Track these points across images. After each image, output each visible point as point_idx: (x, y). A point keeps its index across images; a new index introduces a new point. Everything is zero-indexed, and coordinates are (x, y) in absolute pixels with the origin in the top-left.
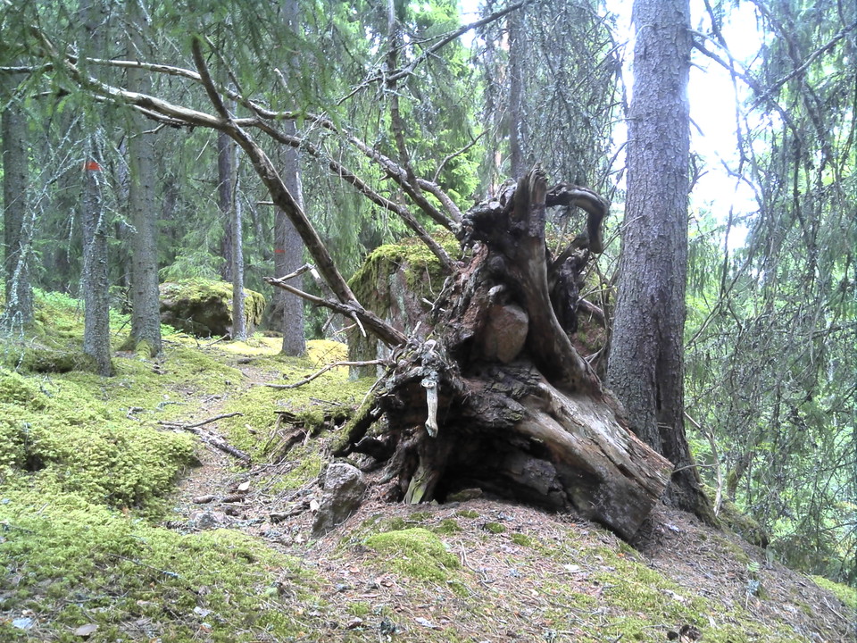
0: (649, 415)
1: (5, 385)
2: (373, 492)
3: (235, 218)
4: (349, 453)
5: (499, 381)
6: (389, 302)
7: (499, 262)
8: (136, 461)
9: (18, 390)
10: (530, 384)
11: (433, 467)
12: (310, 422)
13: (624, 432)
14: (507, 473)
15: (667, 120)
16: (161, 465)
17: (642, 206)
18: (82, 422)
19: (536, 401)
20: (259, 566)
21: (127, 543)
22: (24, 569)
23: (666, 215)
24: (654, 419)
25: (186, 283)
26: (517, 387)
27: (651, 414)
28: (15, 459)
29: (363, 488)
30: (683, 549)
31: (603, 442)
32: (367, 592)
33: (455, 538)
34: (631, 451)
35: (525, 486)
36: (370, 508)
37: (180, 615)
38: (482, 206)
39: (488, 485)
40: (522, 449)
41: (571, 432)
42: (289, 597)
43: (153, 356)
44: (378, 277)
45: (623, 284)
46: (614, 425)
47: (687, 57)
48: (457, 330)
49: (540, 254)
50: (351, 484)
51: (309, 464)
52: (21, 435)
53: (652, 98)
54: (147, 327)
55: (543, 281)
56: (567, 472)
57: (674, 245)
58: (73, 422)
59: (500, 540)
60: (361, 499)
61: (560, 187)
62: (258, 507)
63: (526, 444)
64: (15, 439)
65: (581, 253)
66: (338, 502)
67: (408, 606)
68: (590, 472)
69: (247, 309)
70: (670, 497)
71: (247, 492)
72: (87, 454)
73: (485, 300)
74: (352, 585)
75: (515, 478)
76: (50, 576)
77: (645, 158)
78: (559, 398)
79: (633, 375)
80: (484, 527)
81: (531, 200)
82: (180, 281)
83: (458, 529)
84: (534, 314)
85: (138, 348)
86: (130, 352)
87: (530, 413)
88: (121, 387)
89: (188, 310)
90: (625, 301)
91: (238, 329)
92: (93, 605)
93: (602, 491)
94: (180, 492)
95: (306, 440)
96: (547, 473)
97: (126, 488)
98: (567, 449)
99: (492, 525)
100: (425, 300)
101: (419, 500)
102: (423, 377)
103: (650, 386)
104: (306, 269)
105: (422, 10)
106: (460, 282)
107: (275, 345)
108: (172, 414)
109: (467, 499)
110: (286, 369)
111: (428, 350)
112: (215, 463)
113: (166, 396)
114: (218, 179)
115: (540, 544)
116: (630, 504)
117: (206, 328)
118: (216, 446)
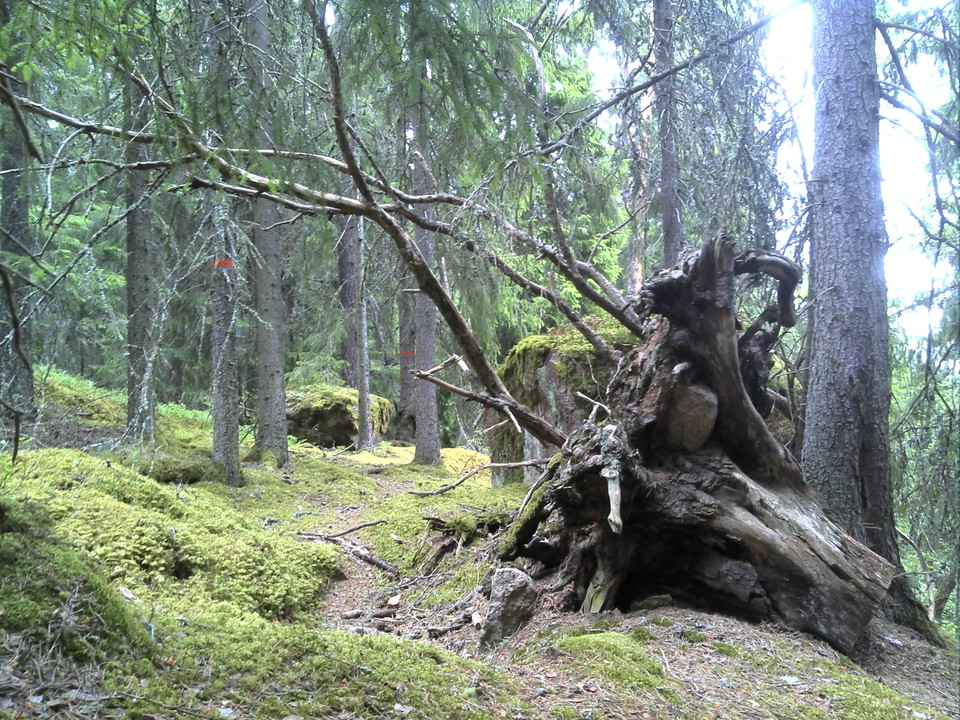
0: (853, 513)
1: (142, 492)
2: (545, 600)
3: (361, 318)
4: (516, 556)
5: (686, 472)
6: (537, 398)
7: (684, 337)
8: (284, 570)
9: (156, 496)
10: (722, 474)
11: (614, 571)
12: (461, 529)
13: (835, 528)
14: (699, 578)
15: (856, 180)
16: (306, 577)
17: (833, 276)
18: (221, 531)
19: (730, 493)
20: (448, 666)
21: (308, 640)
22: (211, 661)
23: (862, 285)
24: (860, 519)
25: (308, 390)
26: (707, 478)
27: (857, 512)
28: (164, 565)
29: (534, 596)
30: (910, 665)
31: (812, 540)
32: (570, 697)
33: (650, 647)
34: (844, 549)
35: (721, 592)
36: (544, 618)
37: (382, 711)
38: (663, 276)
39: (678, 591)
40: (716, 548)
41: (773, 528)
42: (487, 699)
43: (280, 466)
44: (524, 371)
45: (815, 365)
46: (823, 520)
47: (876, 111)
48: (636, 415)
49: (730, 326)
50: (520, 591)
51: (464, 574)
52: (170, 540)
53: (839, 157)
54: (274, 435)
55: (733, 356)
56: (771, 574)
57: (873, 318)
58: (212, 531)
59: (701, 649)
60: (533, 609)
61: (748, 253)
62: (411, 623)
63: (721, 543)
64: (164, 543)
65: (768, 327)
66: (507, 612)
67: (619, 712)
68: (797, 573)
69: (373, 416)
70: (883, 610)
71: (397, 606)
72: (234, 561)
73: (667, 381)
74: (552, 689)
75: (709, 583)
76: (239, 670)
77: (834, 223)
78: (757, 491)
79: (833, 468)
80: (682, 635)
81: (717, 268)
82: (302, 388)
83: (651, 638)
84: (724, 394)
85: (264, 458)
86: (256, 463)
87: (725, 507)
88: (252, 498)
89: (310, 419)
90: (818, 383)
91: (363, 438)
92: (291, 698)
93: (812, 596)
94: (325, 607)
95: (458, 550)
96: (747, 576)
97: (276, 599)
98: (769, 548)
99: (690, 633)
100: (580, 394)
101: (599, 608)
102: (603, 466)
103: (853, 480)
104: (454, 362)
105: (553, 88)
106: (638, 361)
107: (406, 454)
108: (309, 524)
109: (655, 608)
110: (421, 479)
111: (607, 436)
112: (360, 576)
113: (299, 507)
114: (338, 279)
115: (750, 655)
116: (847, 610)
117: (329, 438)
118: (360, 557)
